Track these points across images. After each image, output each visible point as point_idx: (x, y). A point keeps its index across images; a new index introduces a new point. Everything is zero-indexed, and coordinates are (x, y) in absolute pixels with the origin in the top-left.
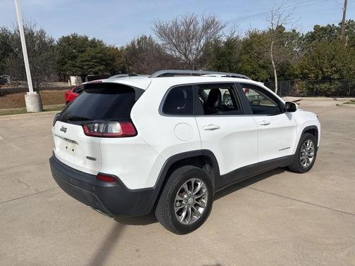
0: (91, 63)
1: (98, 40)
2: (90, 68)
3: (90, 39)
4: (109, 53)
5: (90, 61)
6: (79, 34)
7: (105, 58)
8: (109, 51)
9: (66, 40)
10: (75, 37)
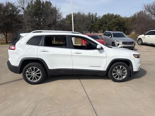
0: (112, 25)
1: (118, 15)
2: (112, 27)
3: (115, 15)
4: (121, 20)
5: (112, 24)
6: (110, 13)
7: (119, 23)
8: (122, 19)
9: (105, 16)
10: (108, 15)
